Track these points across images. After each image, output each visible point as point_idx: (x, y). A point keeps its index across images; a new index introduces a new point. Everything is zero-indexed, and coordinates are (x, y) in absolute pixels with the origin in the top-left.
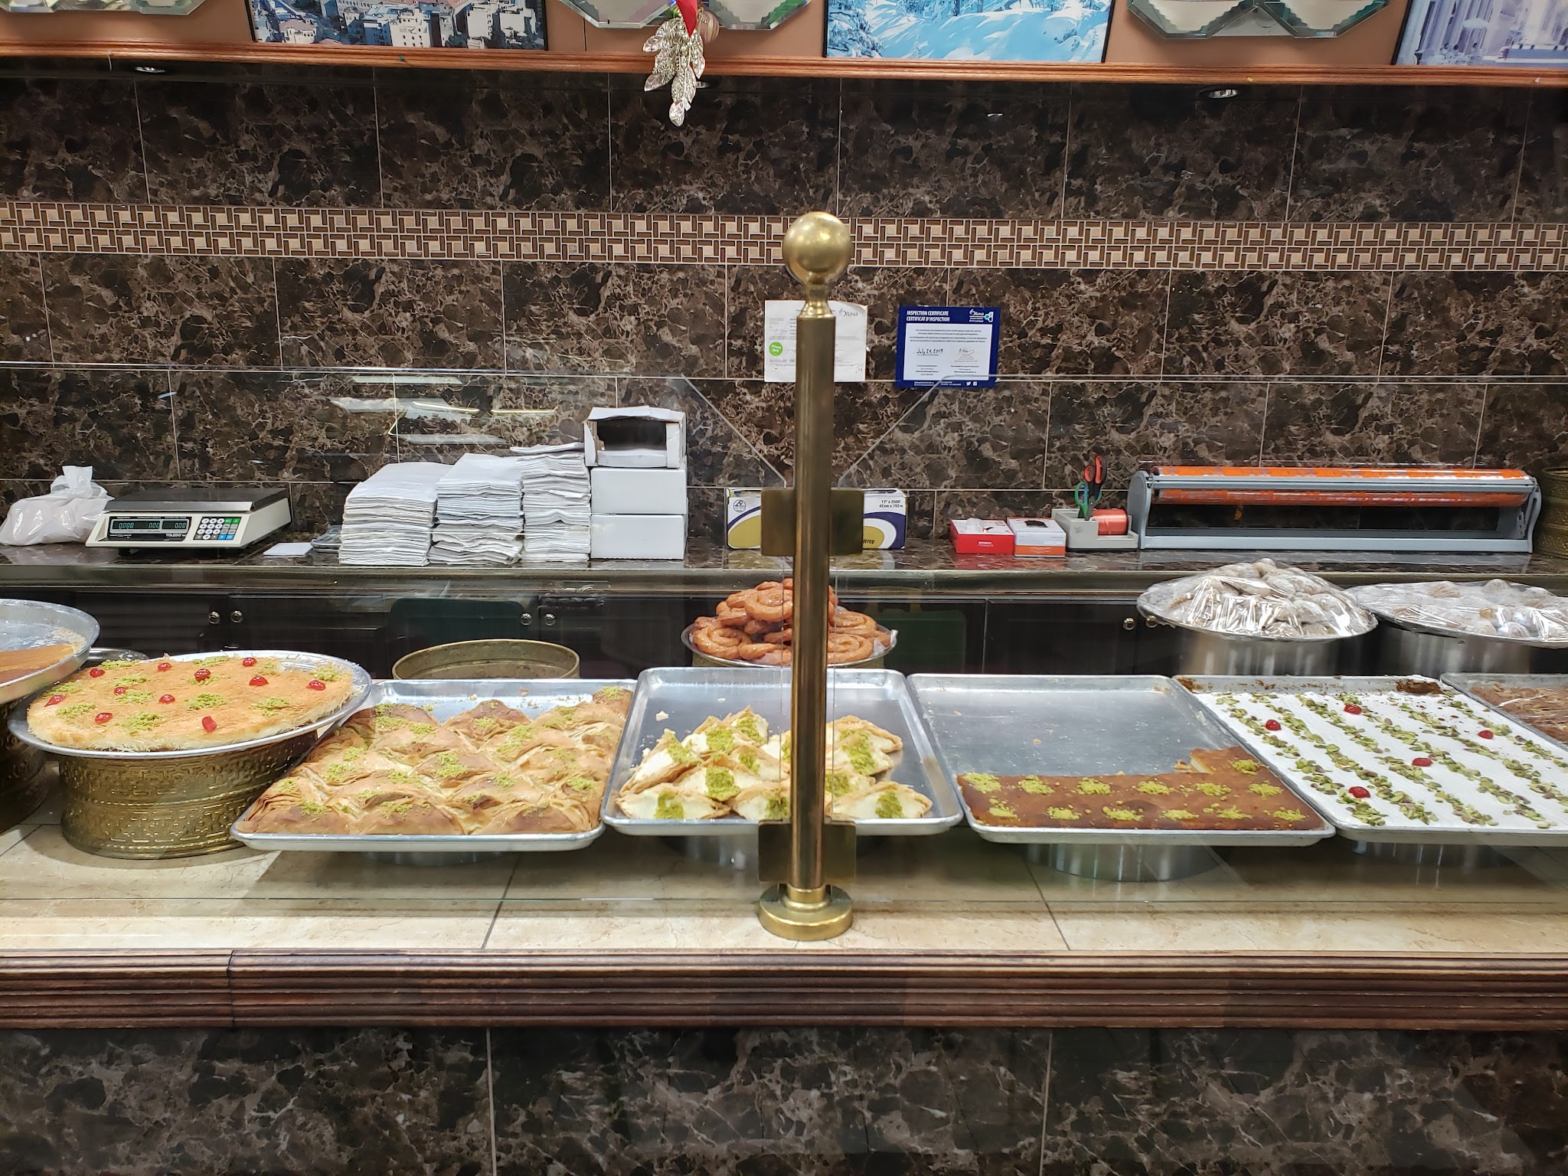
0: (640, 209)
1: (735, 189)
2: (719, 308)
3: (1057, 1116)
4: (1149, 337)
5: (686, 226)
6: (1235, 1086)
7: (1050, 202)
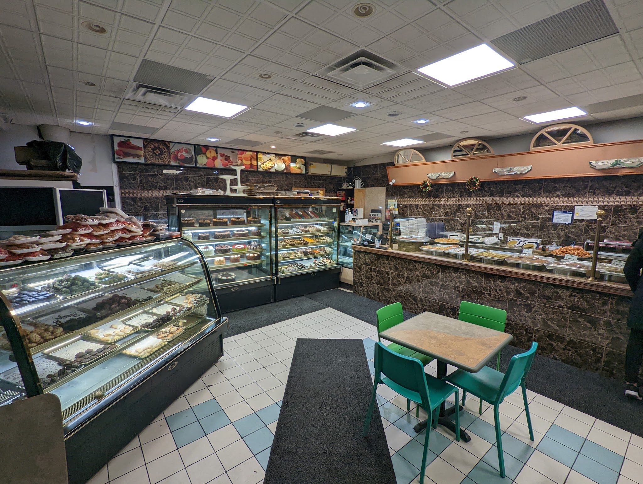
0: (509, 197)
1: (524, 193)
2: (520, 211)
3: (484, 282)
4: (608, 217)
5: (516, 199)
6: (501, 282)
7: (585, 194)
